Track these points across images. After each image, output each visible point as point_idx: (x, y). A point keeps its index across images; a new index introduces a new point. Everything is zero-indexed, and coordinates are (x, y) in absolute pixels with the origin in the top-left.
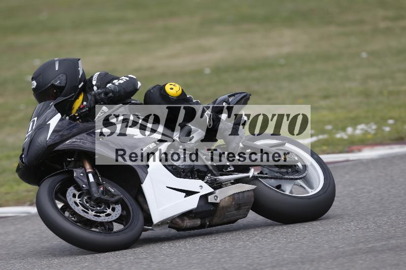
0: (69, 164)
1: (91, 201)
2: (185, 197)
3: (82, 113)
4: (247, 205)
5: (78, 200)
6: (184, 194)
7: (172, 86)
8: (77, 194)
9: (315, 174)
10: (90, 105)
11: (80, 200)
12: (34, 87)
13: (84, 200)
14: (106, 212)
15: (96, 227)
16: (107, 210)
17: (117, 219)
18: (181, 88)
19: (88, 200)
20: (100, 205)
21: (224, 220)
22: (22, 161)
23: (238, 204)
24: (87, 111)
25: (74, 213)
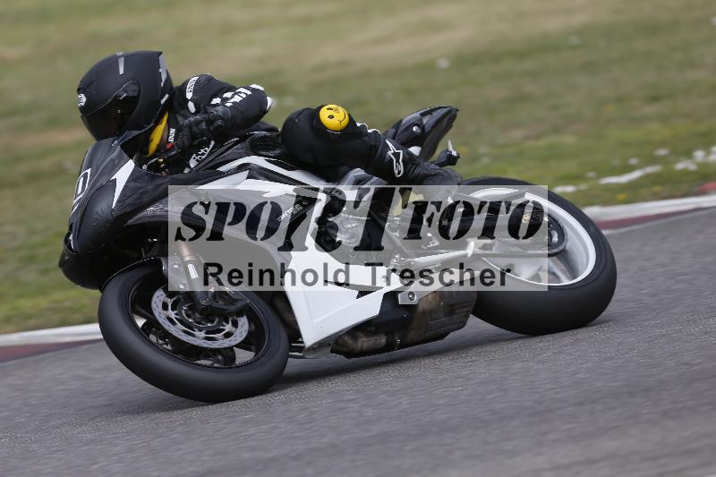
0: (150, 250)
1: (194, 313)
2: (358, 297)
3: (170, 157)
4: (466, 307)
5: (172, 314)
6: (357, 293)
7: (331, 113)
8: (170, 301)
9: (581, 249)
10: (183, 143)
11: (176, 314)
12: (83, 104)
13: (183, 312)
14: (224, 330)
15: (207, 357)
16: (223, 325)
17: (241, 342)
18: (347, 116)
19: (190, 312)
20: (211, 318)
21: (427, 334)
22: (69, 246)
23: (450, 305)
24: (178, 153)
25: (165, 335)
